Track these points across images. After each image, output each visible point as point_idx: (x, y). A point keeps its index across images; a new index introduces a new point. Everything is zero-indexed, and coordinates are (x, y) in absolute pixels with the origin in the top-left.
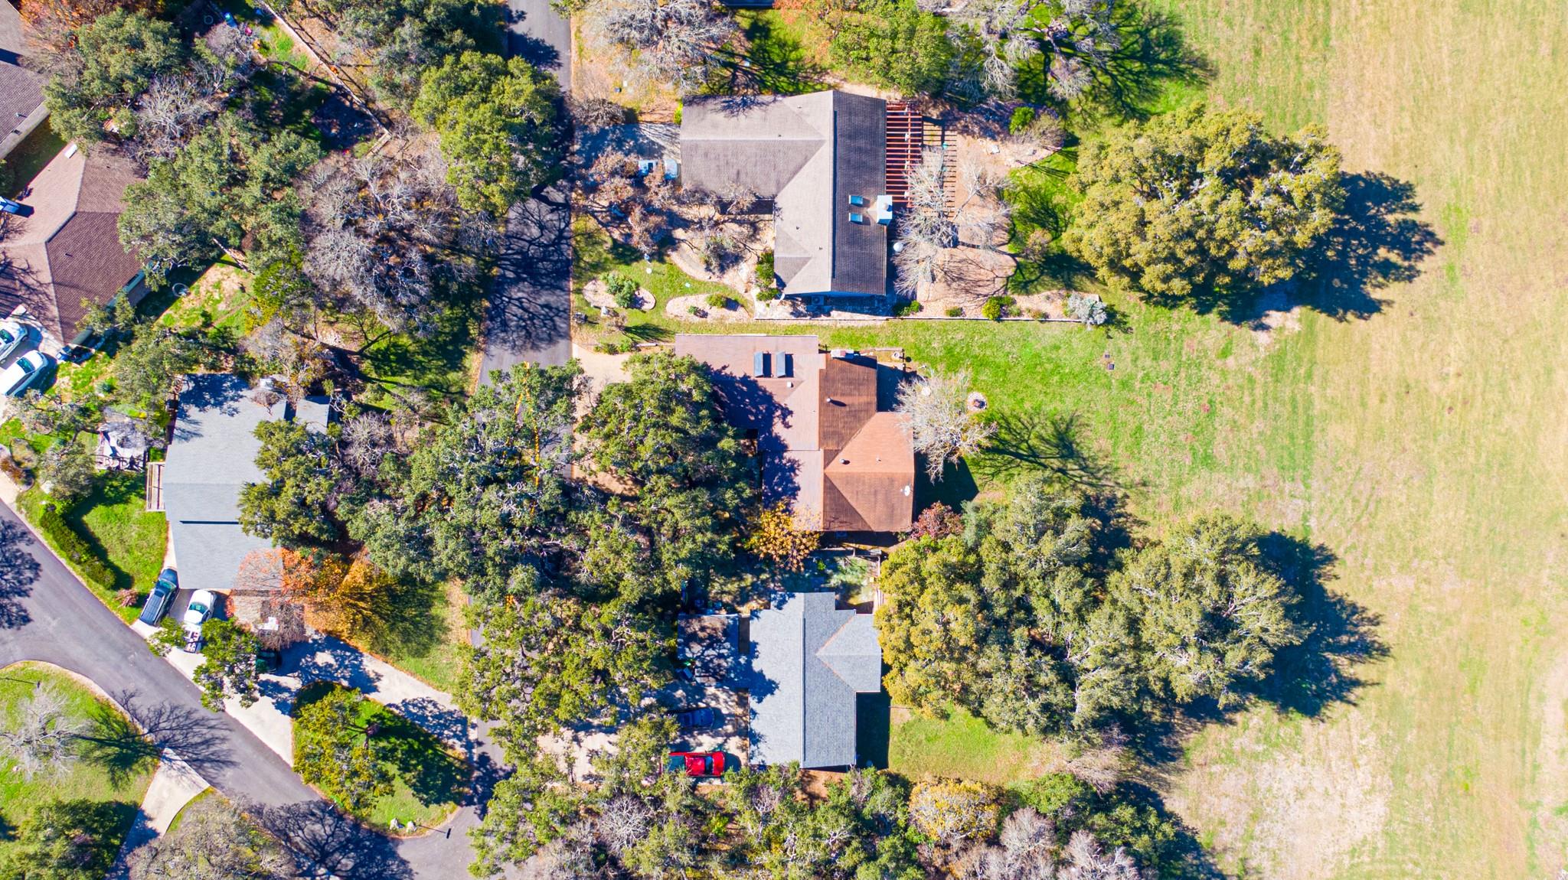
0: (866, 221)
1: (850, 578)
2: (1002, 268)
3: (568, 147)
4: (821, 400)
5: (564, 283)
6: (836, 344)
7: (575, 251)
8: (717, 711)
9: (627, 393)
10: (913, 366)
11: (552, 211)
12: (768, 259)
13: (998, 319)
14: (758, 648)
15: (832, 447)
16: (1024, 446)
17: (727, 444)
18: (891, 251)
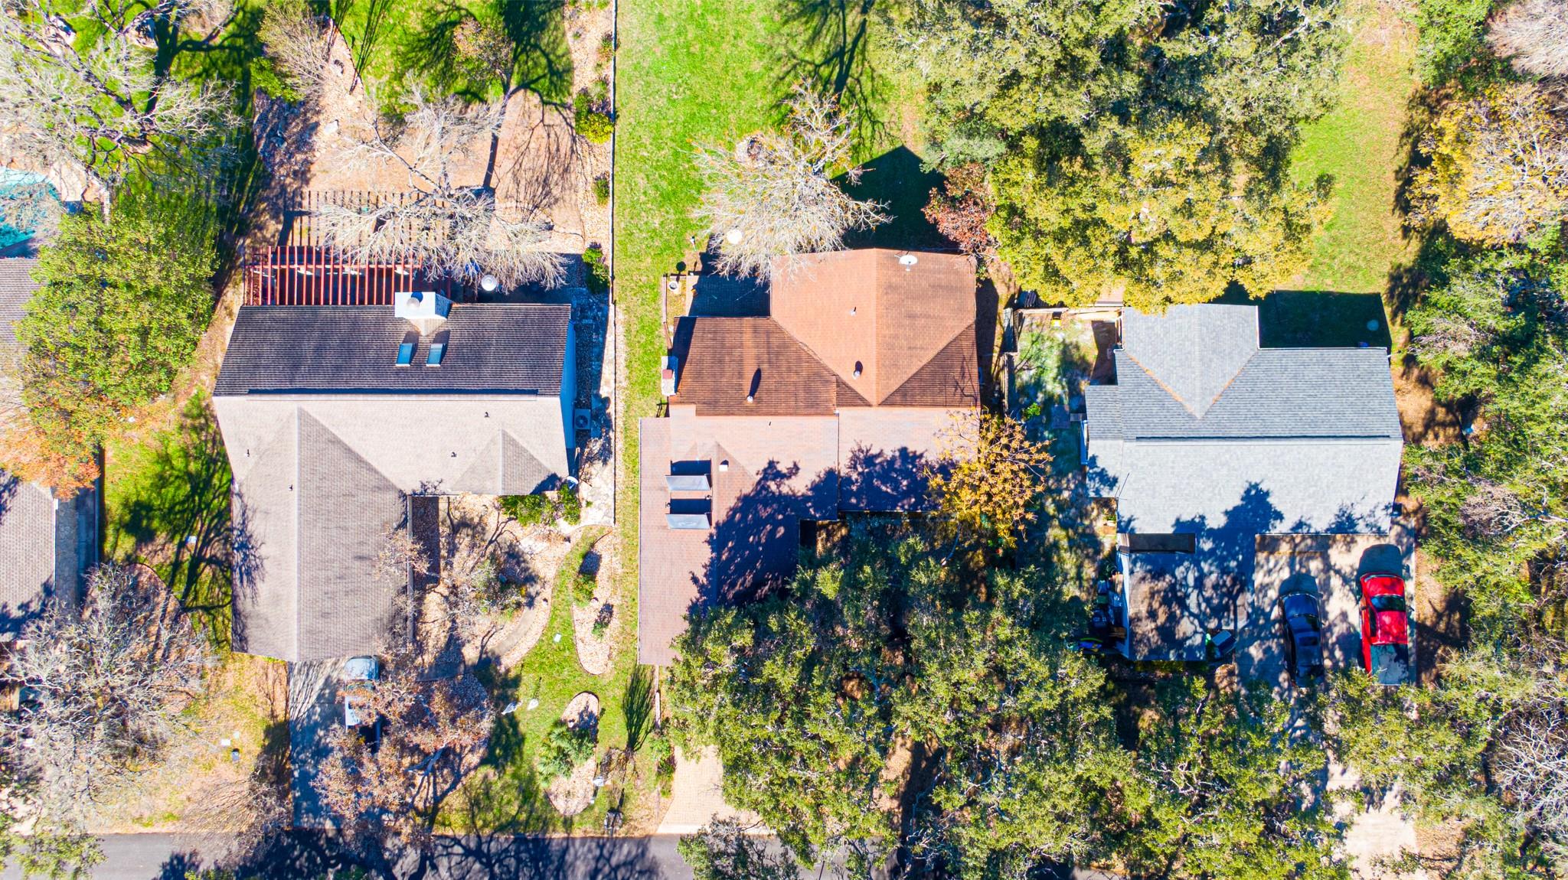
0: (443, 337)
1: (1052, 362)
2: (527, 114)
3: (329, 840)
4: (750, 412)
5: (554, 847)
6: (656, 387)
7: (501, 828)
8: (1286, 588)
9: (737, 766)
10: (692, 258)
11: (435, 867)
12: (510, 503)
13: (613, 117)
14: (1186, 517)
15: (832, 393)
16: (825, 71)
17: (828, 583)
18: (496, 297)
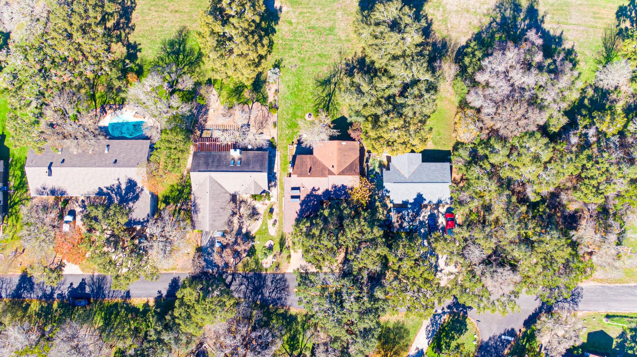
0: (240, 159)
1: (377, 165)
2: (258, 107)
3: (211, 274)
4: (309, 176)
5: (263, 275)
6: (287, 170)
7: (251, 271)
8: (429, 216)
9: (306, 251)
10: (295, 141)
11: (235, 280)
12: (254, 197)
13: (277, 108)
14: (405, 200)
15: (327, 172)
16: (326, 98)
17: (326, 213)
18: (251, 150)
